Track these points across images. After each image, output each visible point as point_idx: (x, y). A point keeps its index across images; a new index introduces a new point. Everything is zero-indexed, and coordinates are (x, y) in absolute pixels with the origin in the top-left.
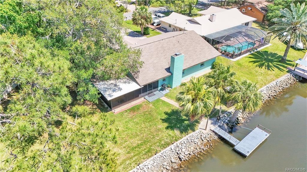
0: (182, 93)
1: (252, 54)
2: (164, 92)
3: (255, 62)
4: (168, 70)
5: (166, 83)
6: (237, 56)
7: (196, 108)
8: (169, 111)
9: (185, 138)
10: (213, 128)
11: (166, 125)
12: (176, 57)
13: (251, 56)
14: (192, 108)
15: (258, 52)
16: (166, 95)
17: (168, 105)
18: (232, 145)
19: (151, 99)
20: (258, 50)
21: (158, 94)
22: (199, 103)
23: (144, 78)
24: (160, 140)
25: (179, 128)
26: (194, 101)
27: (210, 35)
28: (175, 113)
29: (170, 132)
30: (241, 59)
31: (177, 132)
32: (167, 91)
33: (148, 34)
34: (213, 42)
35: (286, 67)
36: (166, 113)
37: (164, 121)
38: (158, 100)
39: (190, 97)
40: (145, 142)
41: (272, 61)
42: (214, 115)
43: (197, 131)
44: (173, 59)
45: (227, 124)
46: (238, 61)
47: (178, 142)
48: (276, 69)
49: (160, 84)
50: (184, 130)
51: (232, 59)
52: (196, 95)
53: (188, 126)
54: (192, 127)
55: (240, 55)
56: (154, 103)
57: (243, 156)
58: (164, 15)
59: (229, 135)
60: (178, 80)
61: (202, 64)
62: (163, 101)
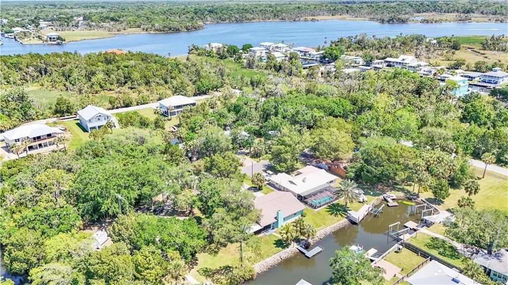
0: (282, 230)
1: (329, 206)
2: (274, 230)
3: (329, 211)
4: (276, 218)
5: (275, 225)
6: (318, 207)
7: (288, 237)
8: (277, 240)
9: (284, 251)
10: (297, 247)
11: (275, 246)
12: (279, 212)
13: (328, 207)
14: (286, 236)
15: (333, 205)
16: (275, 232)
17: (276, 237)
18: (304, 254)
19: (267, 234)
20: (333, 203)
21: (270, 231)
22: (289, 234)
23: (264, 223)
24: (272, 252)
25: (281, 247)
26: (287, 233)
27: (303, 193)
28: (279, 240)
29: (277, 248)
30: (321, 210)
31: (280, 248)
32: (276, 229)
33: (262, 189)
34: (301, 198)
35: (346, 215)
36: (275, 241)
37: (274, 244)
38: (271, 235)
39: (285, 232)
40: (266, 253)
41: (339, 211)
42: (297, 240)
43: (289, 248)
44: (278, 212)
45: (304, 245)
46: (319, 210)
47: (280, 252)
48: (340, 216)
49: (271, 226)
50: (284, 247)
51: (315, 210)
52: (288, 231)
53: (285, 246)
54: (287, 246)
55: (320, 206)
56: (269, 236)
57: (308, 258)
58: (272, 173)
59: (305, 250)
60: (282, 223)
61: (295, 214)
62: (273, 235)
